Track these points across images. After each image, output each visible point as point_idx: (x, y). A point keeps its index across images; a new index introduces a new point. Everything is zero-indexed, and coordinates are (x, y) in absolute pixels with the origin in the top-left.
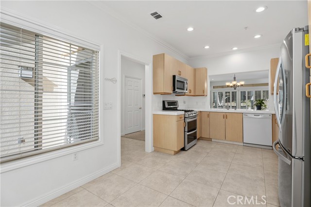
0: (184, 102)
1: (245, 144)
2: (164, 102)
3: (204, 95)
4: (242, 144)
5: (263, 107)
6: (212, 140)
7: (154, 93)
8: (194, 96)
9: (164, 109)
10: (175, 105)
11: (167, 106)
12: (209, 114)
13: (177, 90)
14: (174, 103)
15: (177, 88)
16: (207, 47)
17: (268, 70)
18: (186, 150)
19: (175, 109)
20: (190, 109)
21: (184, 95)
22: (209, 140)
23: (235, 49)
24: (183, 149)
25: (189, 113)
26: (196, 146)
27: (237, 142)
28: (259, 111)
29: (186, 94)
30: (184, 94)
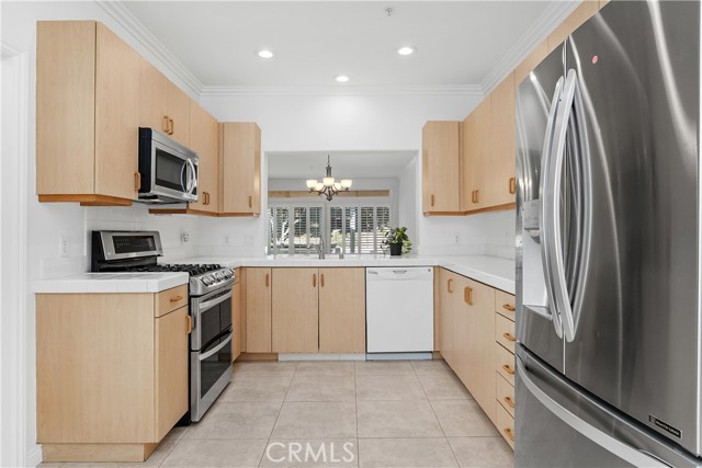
0: (184, 237)
1: (370, 357)
2: (95, 238)
3: (251, 214)
4: (363, 357)
5: (404, 249)
6: (280, 358)
7: (43, 198)
8: (218, 215)
9: (99, 264)
10: (148, 249)
11: (110, 253)
12: (269, 274)
13: (155, 190)
14: (143, 241)
15: (159, 182)
16: (266, 54)
17: (417, 152)
18: (196, 423)
19: (151, 266)
20: (209, 262)
21: (183, 211)
22: (270, 358)
23: (342, 79)
24: (186, 421)
25: (208, 277)
26: (229, 391)
27: (349, 353)
28: (397, 261)
29: (192, 206)
30: (183, 206)
